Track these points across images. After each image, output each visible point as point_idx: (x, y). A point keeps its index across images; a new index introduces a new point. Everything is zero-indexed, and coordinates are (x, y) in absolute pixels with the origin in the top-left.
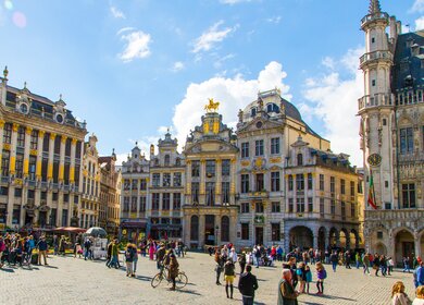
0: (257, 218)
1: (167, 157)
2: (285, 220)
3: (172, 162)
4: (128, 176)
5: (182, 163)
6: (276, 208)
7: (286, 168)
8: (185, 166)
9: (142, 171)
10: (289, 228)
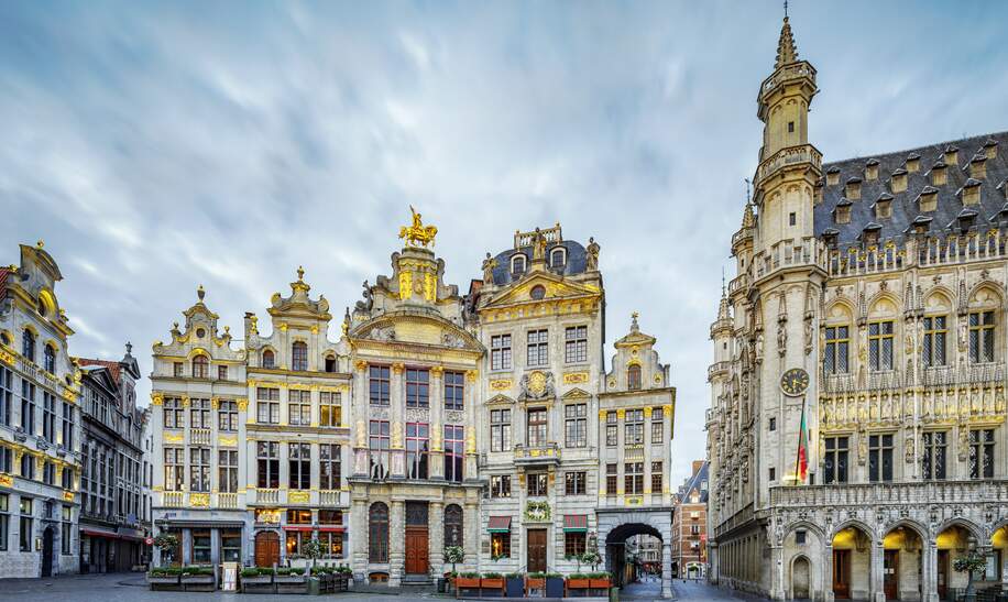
0: (532, 508)
1: (299, 347)
2: (598, 512)
3: (315, 361)
4: (174, 388)
5: (343, 367)
6: (577, 485)
7: (601, 396)
8: (351, 376)
9: (221, 380)
10: (608, 529)
